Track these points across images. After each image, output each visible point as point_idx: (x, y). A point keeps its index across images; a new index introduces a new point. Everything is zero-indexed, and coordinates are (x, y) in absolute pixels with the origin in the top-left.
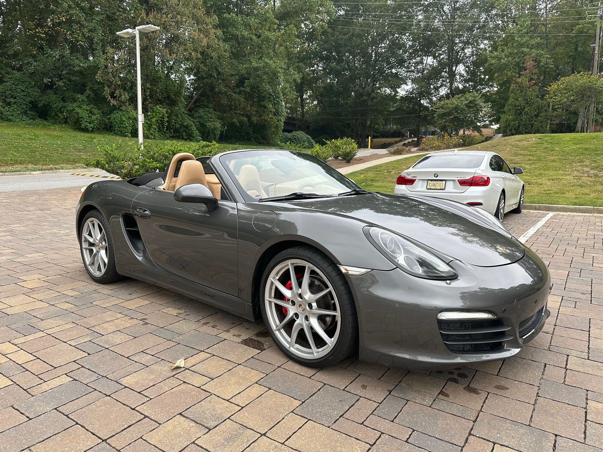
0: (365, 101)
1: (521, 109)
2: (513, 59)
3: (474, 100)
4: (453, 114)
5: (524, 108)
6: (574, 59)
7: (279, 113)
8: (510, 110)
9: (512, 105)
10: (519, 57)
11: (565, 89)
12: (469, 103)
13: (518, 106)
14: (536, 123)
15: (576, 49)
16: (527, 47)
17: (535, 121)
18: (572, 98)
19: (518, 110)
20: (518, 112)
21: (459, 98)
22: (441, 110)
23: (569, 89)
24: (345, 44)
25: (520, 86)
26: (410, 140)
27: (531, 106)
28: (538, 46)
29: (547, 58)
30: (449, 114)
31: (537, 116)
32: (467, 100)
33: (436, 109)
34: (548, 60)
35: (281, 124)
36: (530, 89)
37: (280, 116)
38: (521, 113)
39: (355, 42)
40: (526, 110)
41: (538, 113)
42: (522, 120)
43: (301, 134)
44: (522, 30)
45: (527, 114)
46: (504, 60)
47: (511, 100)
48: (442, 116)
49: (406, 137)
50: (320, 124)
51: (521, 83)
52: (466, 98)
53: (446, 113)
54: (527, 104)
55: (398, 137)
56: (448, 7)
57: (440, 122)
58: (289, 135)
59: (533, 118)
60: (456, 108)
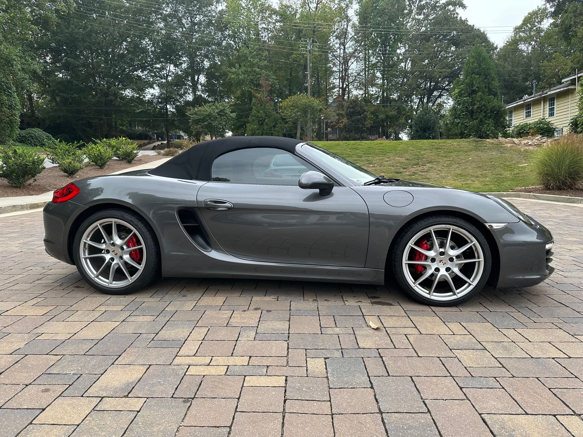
0: (111, 101)
1: (262, 120)
2: (248, 76)
3: (224, 109)
4: (207, 120)
5: (265, 120)
6: (291, 82)
7: (13, 106)
8: (254, 120)
9: (255, 116)
10: (253, 75)
11: (292, 106)
12: (219, 112)
13: (260, 117)
14: (275, 132)
15: (291, 74)
16: (259, 68)
17: (274, 131)
18: (298, 114)
19: (260, 121)
20: (260, 122)
21: (210, 106)
22: (195, 116)
23: (295, 106)
24: (83, 39)
25: (259, 100)
26: (159, 143)
27: (270, 118)
28: (266, 67)
29: (274, 79)
30: (203, 120)
31: (274, 126)
32: (217, 109)
33: (190, 115)
34: (275, 81)
35: (16, 119)
36: (268, 104)
37: (14, 109)
38: (262, 124)
39: (96, 39)
40: (266, 121)
41: (275, 125)
42: (264, 129)
43: (38, 132)
44: (253, 53)
45: (267, 124)
46: (241, 76)
47: (254, 112)
48: (197, 122)
49: (154, 139)
50: (58, 121)
51: (261, 98)
52: (216, 107)
53: (200, 119)
54: (267, 116)
55: (146, 139)
56: (186, 21)
57: (196, 127)
58: (23, 133)
59: (271, 128)
60: (209, 115)
